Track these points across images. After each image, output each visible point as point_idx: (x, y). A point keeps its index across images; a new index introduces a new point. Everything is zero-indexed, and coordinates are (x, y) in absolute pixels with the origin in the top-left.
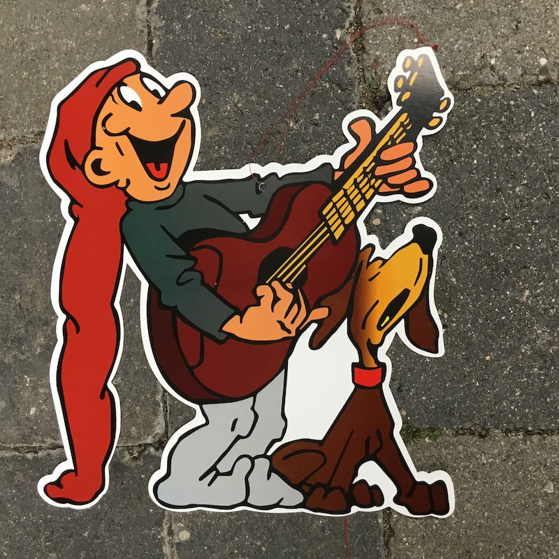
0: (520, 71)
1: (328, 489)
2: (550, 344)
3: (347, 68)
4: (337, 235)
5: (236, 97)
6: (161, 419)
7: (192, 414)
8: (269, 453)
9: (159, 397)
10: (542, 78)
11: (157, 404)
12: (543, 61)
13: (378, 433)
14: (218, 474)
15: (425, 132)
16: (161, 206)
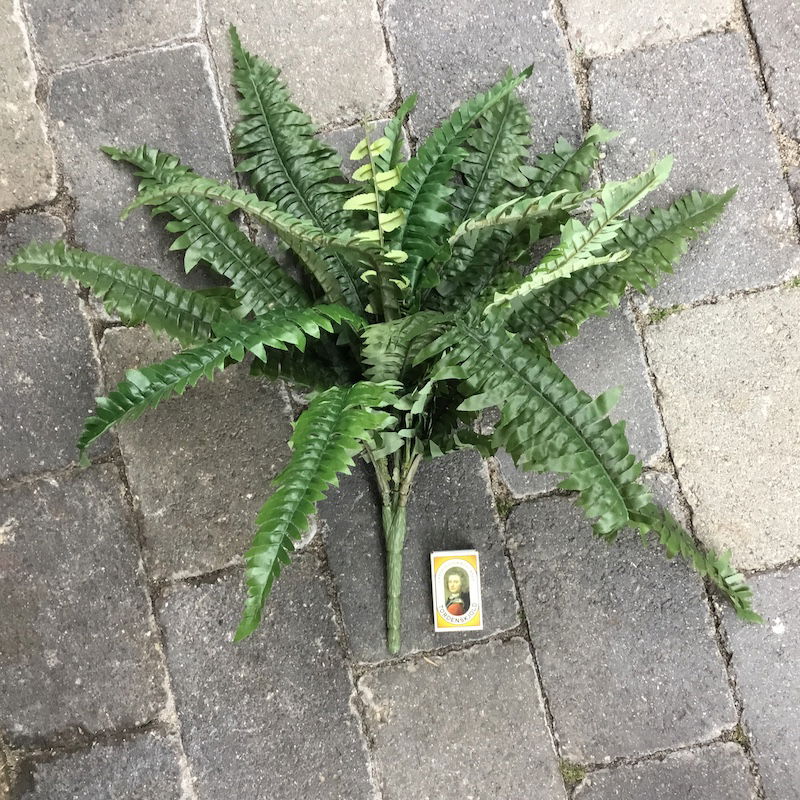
2: (751, 222)
5: (471, 75)
10: (705, 29)
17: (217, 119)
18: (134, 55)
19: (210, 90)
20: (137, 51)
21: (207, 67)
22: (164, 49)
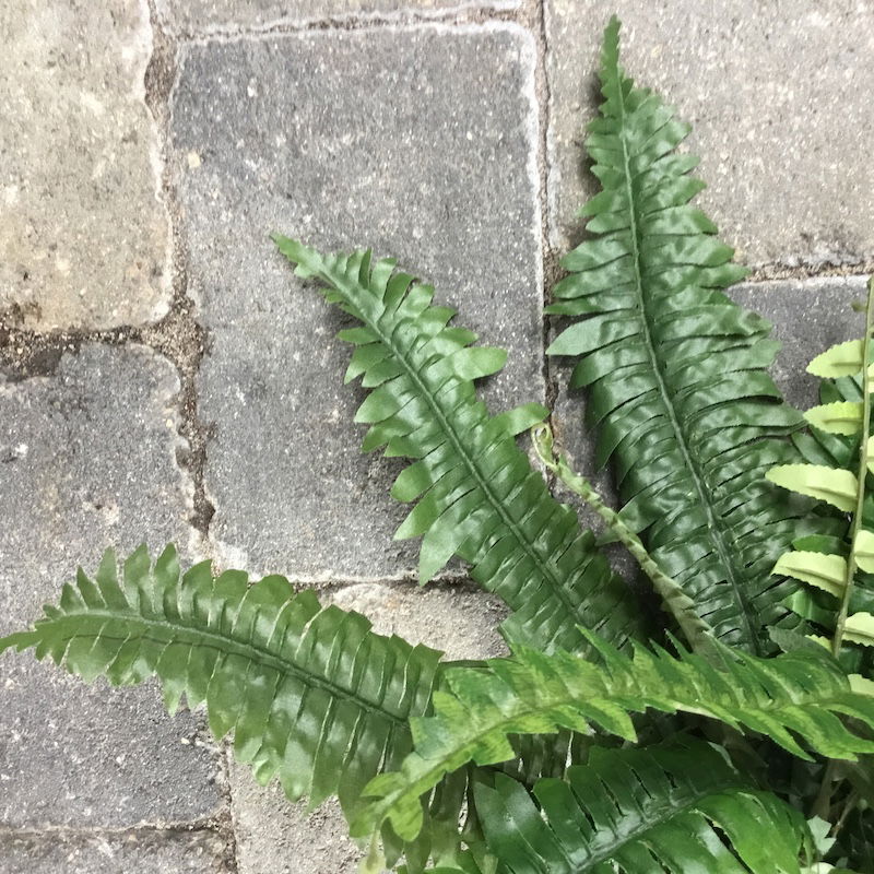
17: (527, 215)
18: (373, 29)
19: (525, 145)
20: (378, 22)
21: (529, 90)
22: (441, 29)
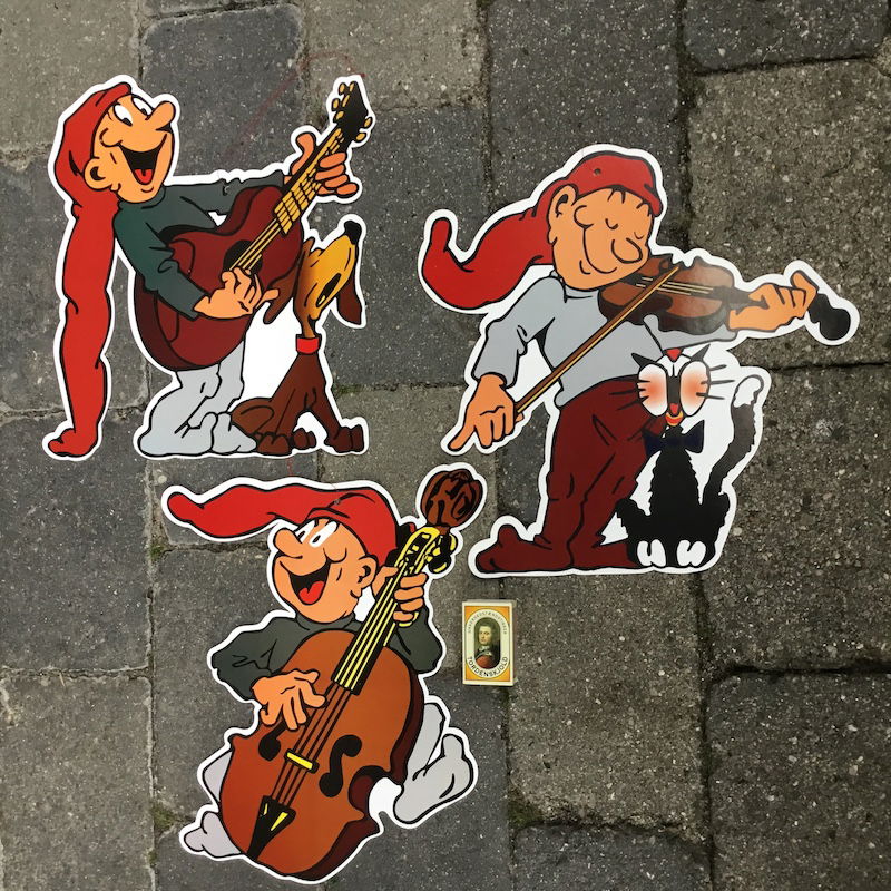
0: (427, 95)
1: (275, 436)
3: (296, 92)
4: (286, 230)
6: (144, 386)
7: (169, 380)
8: (230, 410)
9: (143, 367)
11: (141, 372)
12: (444, 87)
13: (314, 390)
14: (190, 428)
15: (353, 144)
16: (146, 206)
